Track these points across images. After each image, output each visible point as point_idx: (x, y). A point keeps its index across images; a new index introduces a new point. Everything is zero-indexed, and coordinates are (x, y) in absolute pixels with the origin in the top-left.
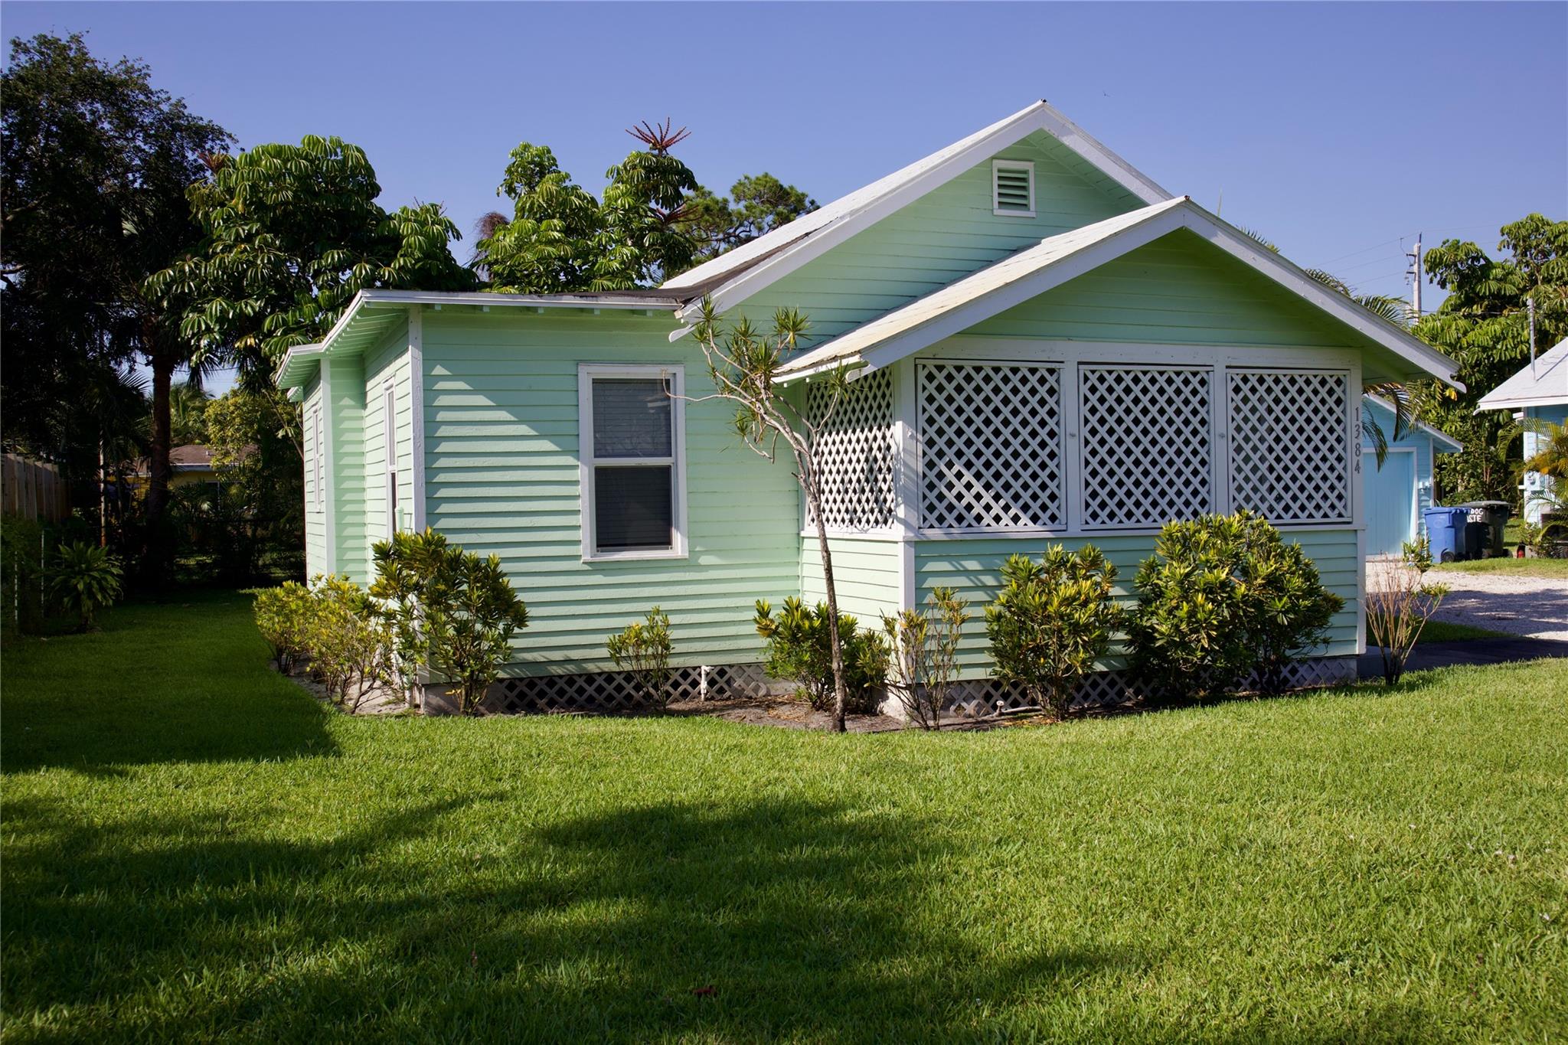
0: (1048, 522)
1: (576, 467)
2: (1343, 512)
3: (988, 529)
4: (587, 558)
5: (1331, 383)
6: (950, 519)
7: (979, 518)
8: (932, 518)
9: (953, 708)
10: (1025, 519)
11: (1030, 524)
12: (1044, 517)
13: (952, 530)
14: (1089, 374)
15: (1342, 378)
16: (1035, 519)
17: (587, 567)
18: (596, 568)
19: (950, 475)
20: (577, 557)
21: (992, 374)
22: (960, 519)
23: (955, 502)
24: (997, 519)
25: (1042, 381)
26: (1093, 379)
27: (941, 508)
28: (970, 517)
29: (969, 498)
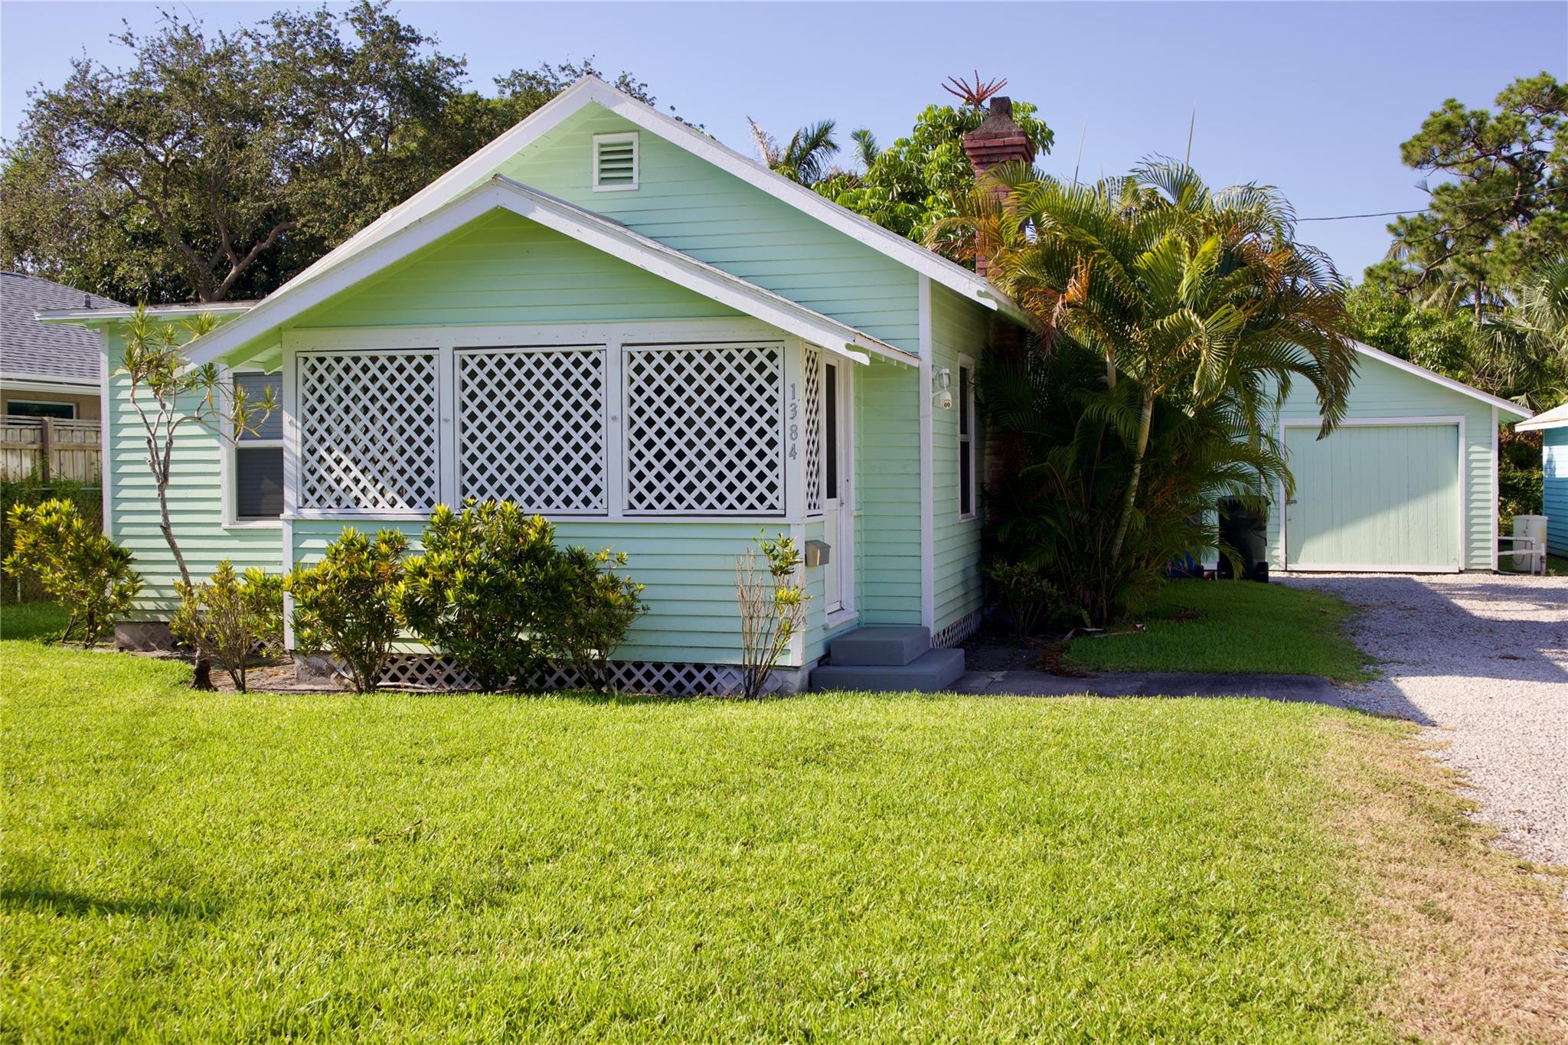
0: (425, 506)
1: (217, 448)
2: (775, 503)
3: (365, 511)
4: (226, 525)
5: (761, 357)
6: (330, 500)
7: (357, 500)
8: (312, 500)
9: (333, 676)
10: (401, 502)
11: (406, 506)
12: (420, 501)
13: (330, 511)
14: (468, 360)
15: (775, 351)
16: (411, 502)
17: (226, 533)
18: (234, 534)
19: (330, 460)
20: (219, 525)
21: (369, 364)
22: (338, 501)
23: (334, 485)
24: (376, 503)
25: (419, 368)
26: (472, 365)
27: (321, 490)
28: (348, 499)
29: (347, 481)
